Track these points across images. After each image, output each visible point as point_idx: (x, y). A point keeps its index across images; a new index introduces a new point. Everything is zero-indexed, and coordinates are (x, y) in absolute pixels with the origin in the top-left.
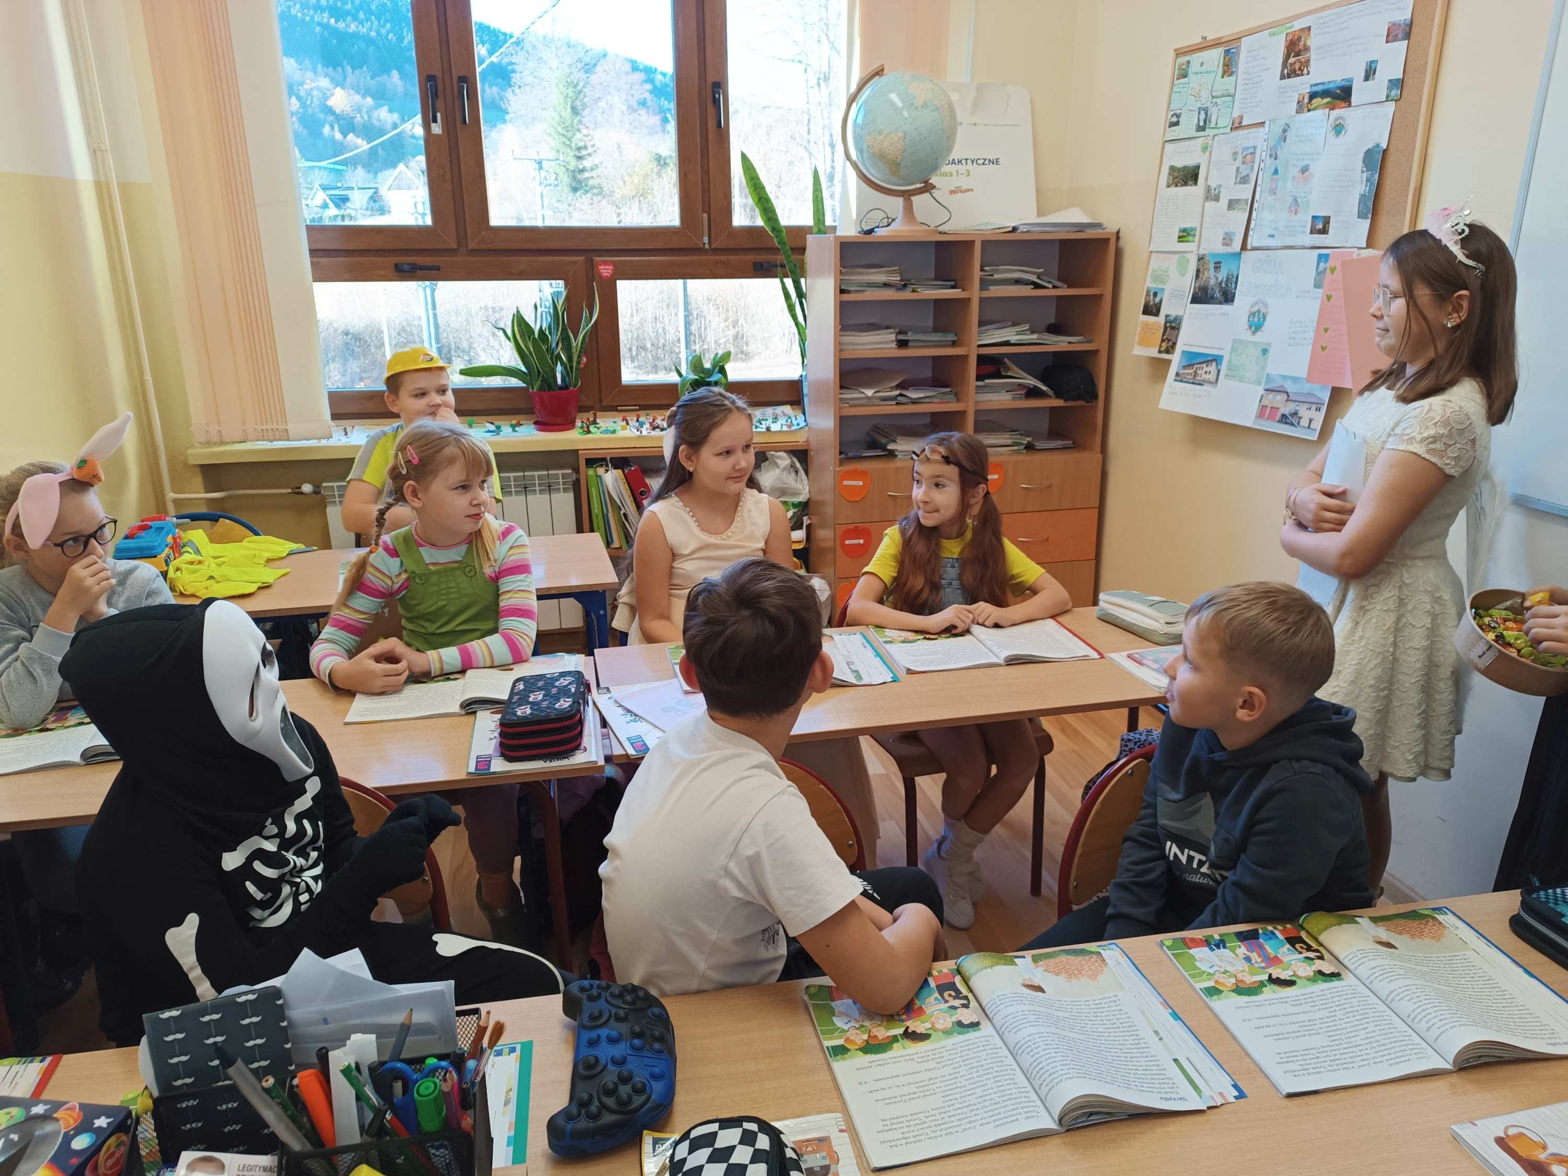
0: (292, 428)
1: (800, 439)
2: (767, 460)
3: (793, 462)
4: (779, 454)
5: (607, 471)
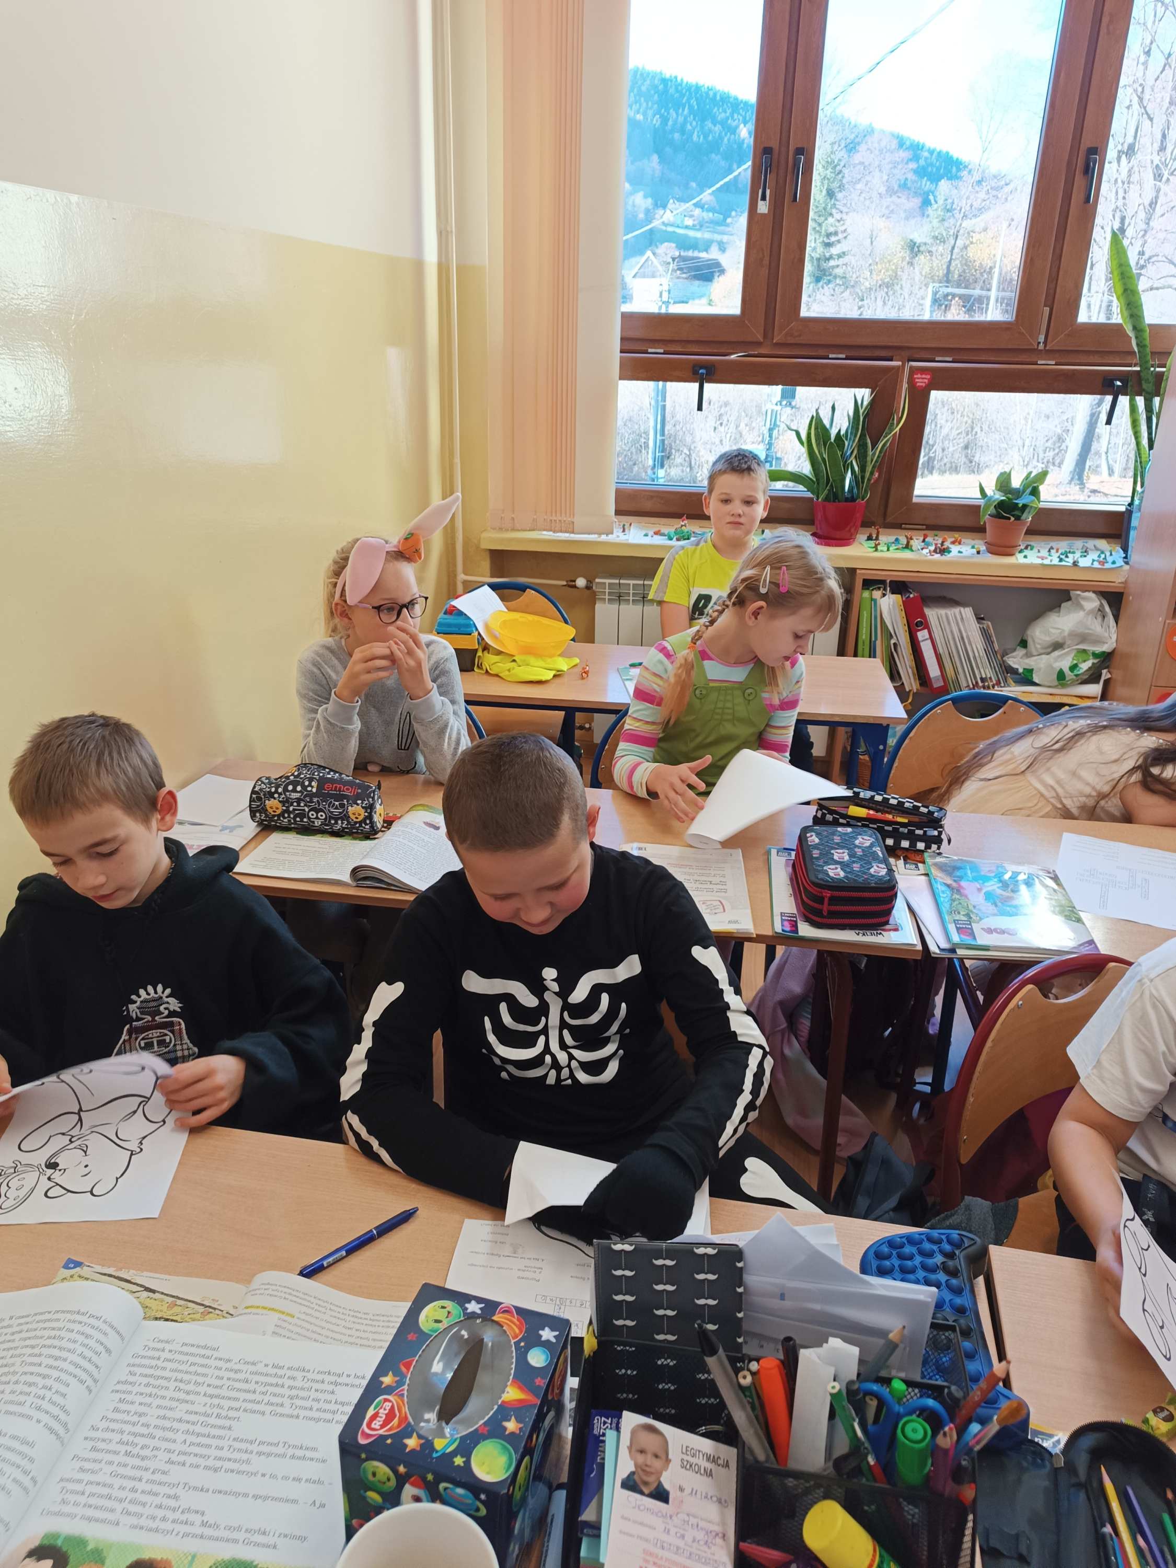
0: (579, 520)
1: (1116, 581)
2: (1069, 599)
3: (1102, 605)
4: (1087, 594)
5: (884, 595)
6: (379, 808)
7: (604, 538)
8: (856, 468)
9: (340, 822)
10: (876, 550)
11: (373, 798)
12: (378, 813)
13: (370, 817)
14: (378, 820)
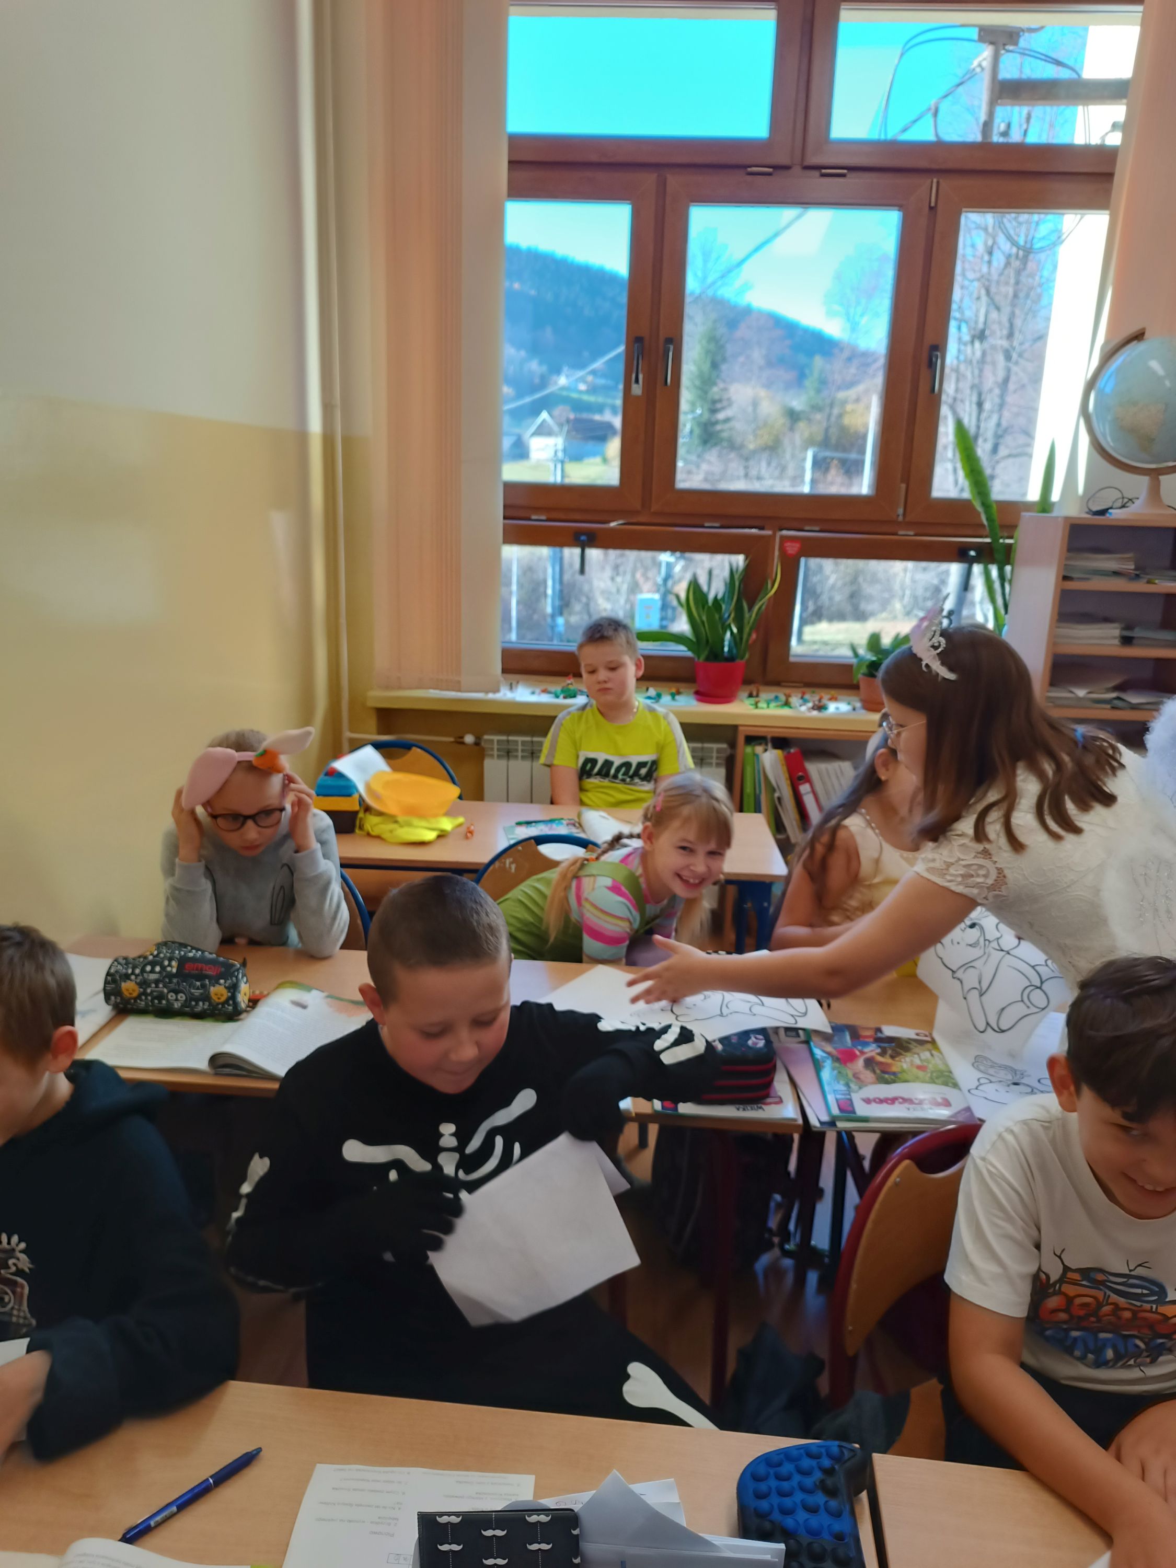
0: (466, 680)
5: (766, 750)
6: (244, 987)
7: (491, 696)
8: (735, 630)
9: (201, 1003)
10: (757, 707)
11: (237, 977)
12: (242, 992)
13: (233, 997)
14: (242, 999)
